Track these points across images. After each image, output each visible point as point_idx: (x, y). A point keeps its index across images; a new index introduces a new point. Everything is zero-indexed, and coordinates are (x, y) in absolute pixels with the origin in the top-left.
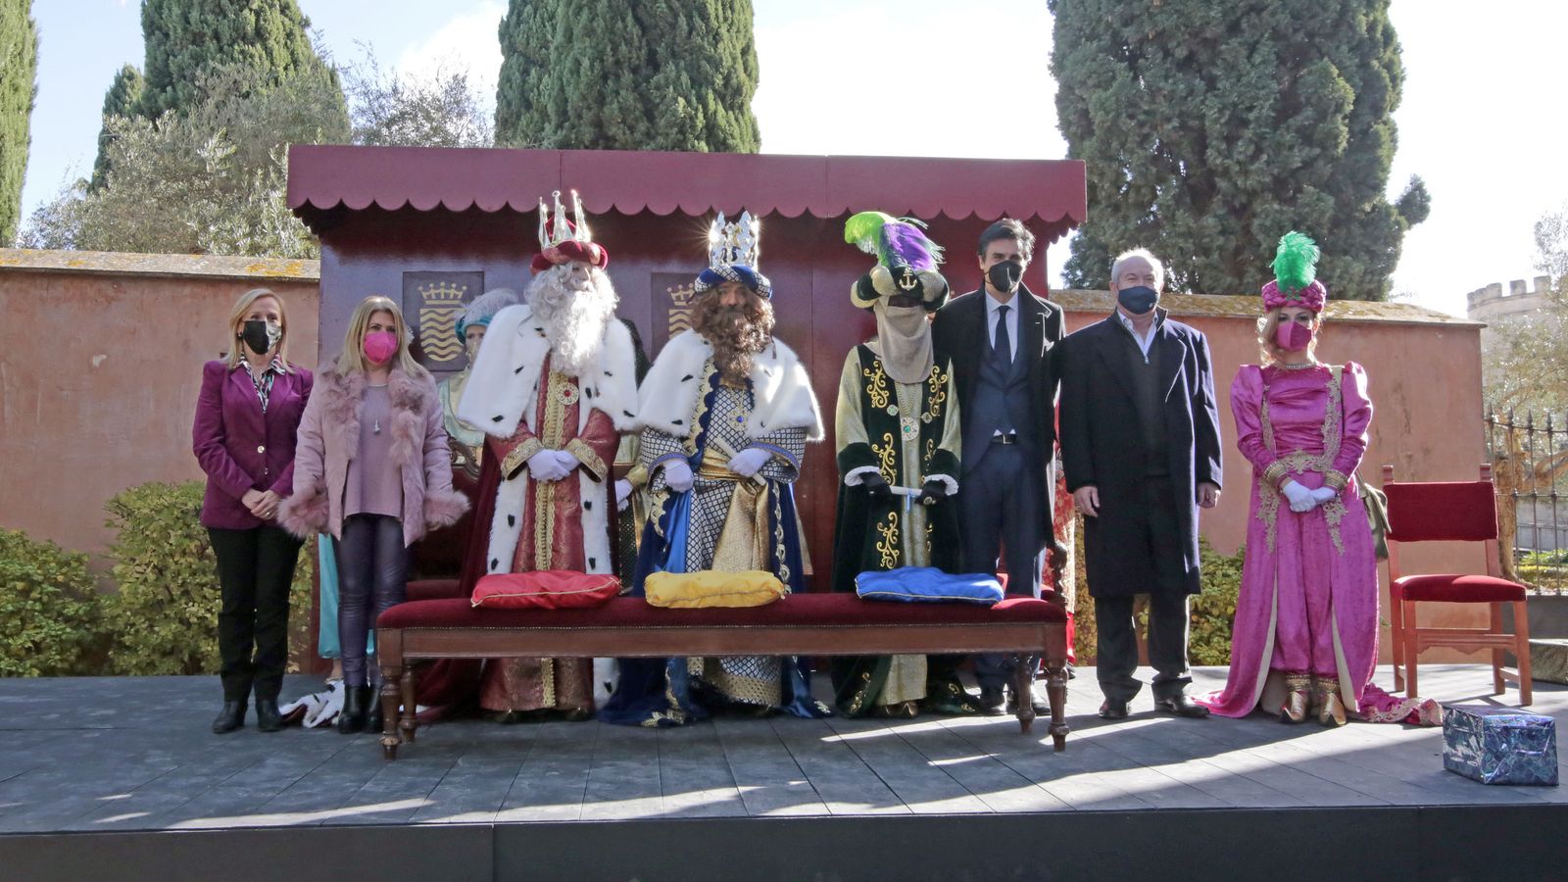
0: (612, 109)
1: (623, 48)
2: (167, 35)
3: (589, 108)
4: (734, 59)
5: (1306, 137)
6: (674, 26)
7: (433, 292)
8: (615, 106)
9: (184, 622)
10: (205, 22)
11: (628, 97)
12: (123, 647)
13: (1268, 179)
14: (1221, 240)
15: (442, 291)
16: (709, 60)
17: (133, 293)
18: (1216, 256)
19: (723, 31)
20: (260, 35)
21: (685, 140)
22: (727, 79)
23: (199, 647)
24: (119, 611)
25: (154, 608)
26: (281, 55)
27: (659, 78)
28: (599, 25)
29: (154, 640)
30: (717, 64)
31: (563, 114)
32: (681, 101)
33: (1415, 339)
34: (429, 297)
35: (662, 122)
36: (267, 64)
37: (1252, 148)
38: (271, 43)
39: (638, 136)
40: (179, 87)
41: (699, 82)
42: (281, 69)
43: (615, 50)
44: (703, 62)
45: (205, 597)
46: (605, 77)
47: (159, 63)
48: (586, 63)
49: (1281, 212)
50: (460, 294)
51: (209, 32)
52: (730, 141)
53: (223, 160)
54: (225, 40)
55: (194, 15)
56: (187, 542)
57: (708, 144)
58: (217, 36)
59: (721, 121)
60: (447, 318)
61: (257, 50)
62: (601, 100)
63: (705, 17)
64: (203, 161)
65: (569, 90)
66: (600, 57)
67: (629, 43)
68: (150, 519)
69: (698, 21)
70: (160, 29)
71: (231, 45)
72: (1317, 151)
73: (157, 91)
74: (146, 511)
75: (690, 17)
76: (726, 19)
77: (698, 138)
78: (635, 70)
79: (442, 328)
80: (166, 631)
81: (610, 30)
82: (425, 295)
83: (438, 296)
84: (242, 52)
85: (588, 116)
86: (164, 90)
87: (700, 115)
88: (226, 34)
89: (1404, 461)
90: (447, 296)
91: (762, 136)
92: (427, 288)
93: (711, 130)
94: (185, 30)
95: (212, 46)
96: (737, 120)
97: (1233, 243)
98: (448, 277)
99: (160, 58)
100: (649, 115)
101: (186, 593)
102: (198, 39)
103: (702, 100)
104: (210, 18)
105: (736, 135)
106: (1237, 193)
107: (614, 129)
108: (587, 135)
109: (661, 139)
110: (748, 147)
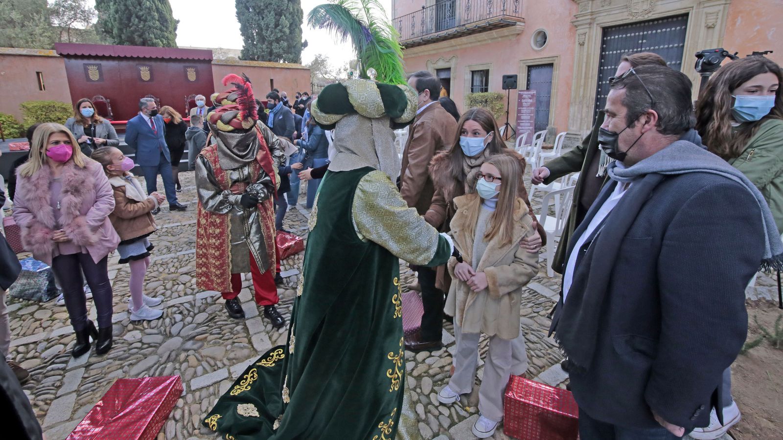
52: (163, 12)
57: (157, 13)
59: (160, 8)
85: (122, 3)
87: (154, 6)
103: (154, 2)
105: (165, 10)
106: (270, 41)
107: (130, 8)
108: (123, 8)
109: (144, 11)
110: (169, 14)
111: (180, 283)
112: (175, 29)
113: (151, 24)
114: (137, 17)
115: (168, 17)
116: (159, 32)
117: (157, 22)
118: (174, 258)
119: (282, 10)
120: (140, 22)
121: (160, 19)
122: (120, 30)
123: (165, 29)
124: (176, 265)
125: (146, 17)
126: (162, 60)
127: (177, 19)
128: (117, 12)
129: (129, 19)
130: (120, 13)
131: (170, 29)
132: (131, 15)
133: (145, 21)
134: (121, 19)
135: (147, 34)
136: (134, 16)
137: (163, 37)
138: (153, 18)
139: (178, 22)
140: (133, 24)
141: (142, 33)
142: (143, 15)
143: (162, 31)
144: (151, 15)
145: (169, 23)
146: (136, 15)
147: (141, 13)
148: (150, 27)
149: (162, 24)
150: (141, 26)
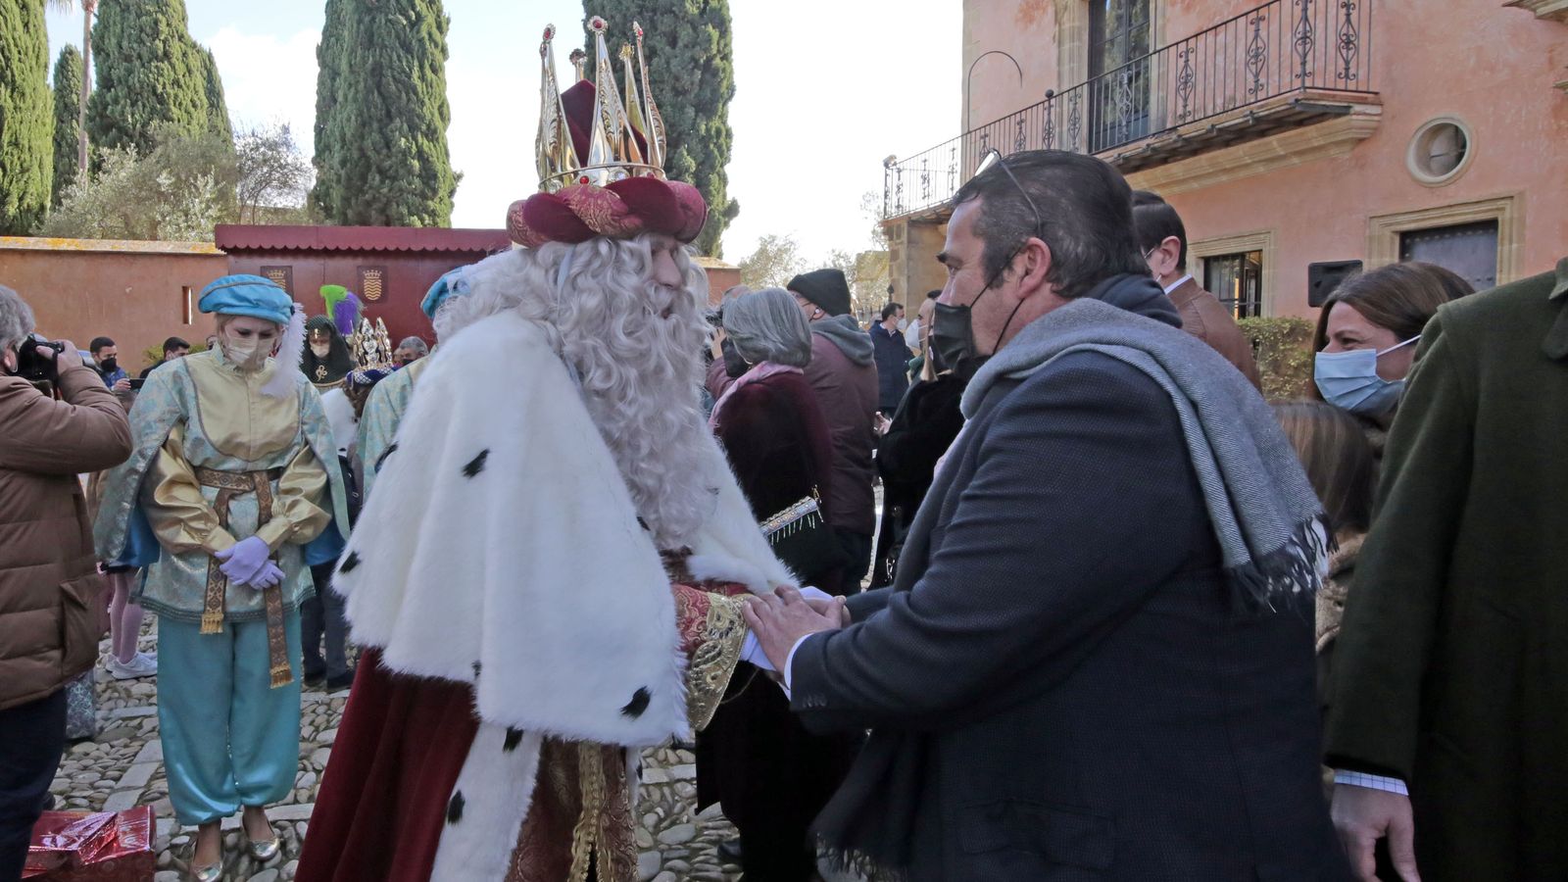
0: (368, 143)
1: (372, 109)
2: (108, 55)
3: (356, 141)
4: (433, 115)
6: (399, 98)
8: (369, 141)
10: (132, 48)
11: (376, 136)
16: (418, 116)
19: (426, 100)
20: (167, 55)
21: (406, 159)
22: (429, 126)
26: (181, 68)
27: (392, 126)
28: (360, 96)
30: (422, 118)
31: (343, 139)
32: (403, 140)
35: (394, 150)
36: (172, 73)
38: (174, 60)
40: (119, 88)
41: (413, 128)
42: (181, 77)
43: (369, 109)
44: (416, 118)
46: (364, 125)
47: (105, 73)
48: (353, 118)
51: (135, 55)
52: (431, 159)
53: (169, 185)
54: (145, 60)
55: (125, 44)
57: (419, 161)
58: (140, 57)
59: (426, 149)
61: (165, 65)
62: (362, 137)
63: (416, 93)
64: (159, 185)
65: (346, 129)
66: (360, 114)
67: (376, 107)
69: (412, 95)
70: (103, 50)
71: (149, 62)
73: (105, 90)
75: (407, 94)
76: (428, 93)
77: (413, 158)
78: (380, 121)
81: (366, 100)
84: (157, 67)
85: (356, 145)
86: (109, 90)
87: (414, 146)
88: (146, 56)
91: (451, 152)
93: (421, 155)
94: (120, 53)
95: (137, 63)
96: (435, 146)
99: (105, 70)
100: (388, 146)
102: (128, 59)
103: (415, 138)
104: (135, 45)
105: (434, 155)
107: (369, 153)
108: (356, 155)
109: (394, 159)
110: (441, 161)
111: (310, 767)
112: (452, 193)
113: (404, 183)
114: (380, 171)
115: (439, 167)
116: (418, 200)
117: (417, 180)
118: (322, 704)
119: (680, 134)
120: (382, 182)
121: (424, 174)
122: (346, 200)
123: (430, 194)
124: (318, 720)
125: (397, 171)
126: (409, 254)
127: (458, 172)
128: (343, 163)
129: (364, 178)
130: (349, 165)
131: (441, 193)
132: (368, 168)
133: (394, 179)
134: (349, 179)
135: (395, 206)
136: (374, 168)
137: (426, 210)
138: (410, 172)
139: (459, 177)
140: (371, 187)
141: (386, 204)
142: (391, 167)
143: (424, 197)
144: (406, 165)
145: (441, 179)
146: (378, 167)
147: (387, 163)
148: (401, 190)
149: (426, 183)
150: (385, 190)
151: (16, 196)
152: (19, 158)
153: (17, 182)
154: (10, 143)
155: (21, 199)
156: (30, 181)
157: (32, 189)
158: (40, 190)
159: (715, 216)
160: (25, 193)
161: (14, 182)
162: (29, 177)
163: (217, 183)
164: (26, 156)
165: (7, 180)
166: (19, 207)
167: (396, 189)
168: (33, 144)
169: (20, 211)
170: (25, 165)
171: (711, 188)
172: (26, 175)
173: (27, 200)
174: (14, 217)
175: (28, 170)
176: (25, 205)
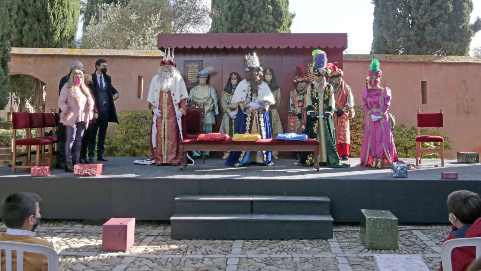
5: (440, 8)
7: (191, 65)
9: (132, 144)
12: (117, 150)
13: (428, 20)
14: (415, 38)
15: (193, 65)
17: (117, 61)
18: (414, 42)
21: (265, 5)
23: (135, 151)
24: (117, 141)
25: (125, 141)
29: (125, 149)
33: (469, 67)
34: (190, 67)
37: (424, 11)
39: (251, 4)
45: (137, 138)
49: (432, 30)
50: (197, 66)
52: (279, 5)
53: (136, 20)
56: (133, 125)
57: (272, 6)
60: (194, 72)
64: (131, 20)
68: (124, 119)
72: (443, 12)
74: (123, 117)
77: (269, 4)
79: (193, 74)
80: (128, 146)
82: (189, 66)
83: (192, 66)
89: (465, 103)
90: (194, 66)
92: (189, 65)
93: (273, 2)
97: (419, 38)
98: (195, 62)
101: (132, 137)
105: (281, 2)
106: (421, 24)
107: (244, 2)
108: (236, 4)
109: (258, 5)
110: (284, 5)
113: (263, 19)
114: (250, 12)
115: (283, 9)
116: (271, 28)
117: (271, 17)
120: (251, 18)
121: (275, 13)
123: (278, 25)
125: (259, 12)
129: (241, 17)
130: (233, 9)
132: (244, 11)
133: (258, 16)
134: (233, 17)
136: (247, 11)
138: (267, 12)
142: (256, 10)
143: (275, 26)
144: (265, 8)
145: (284, 16)
146: (249, 10)
147: (254, 8)
148: (262, 23)
149: (276, 19)
150: (252, 23)
151: (59, 31)
152: (62, 11)
153: (60, 23)
154: (58, 3)
155: (61, 32)
156: (67, 23)
157: (68, 27)
158: (72, 28)
159: (467, 29)
160: (64, 29)
161: (59, 23)
162: (67, 21)
163: (161, 19)
164: (66, 10)
165: (55, 22)
166: (60, 37)
167: (259, 22)
168: (70, 3)
169: (61, 39)
170: (65, 14)
171: (464, 11)
172: (65, 20)
173: (65, 33)
174: (58, 42)
175: (66, 17)
176: (64, 35)
